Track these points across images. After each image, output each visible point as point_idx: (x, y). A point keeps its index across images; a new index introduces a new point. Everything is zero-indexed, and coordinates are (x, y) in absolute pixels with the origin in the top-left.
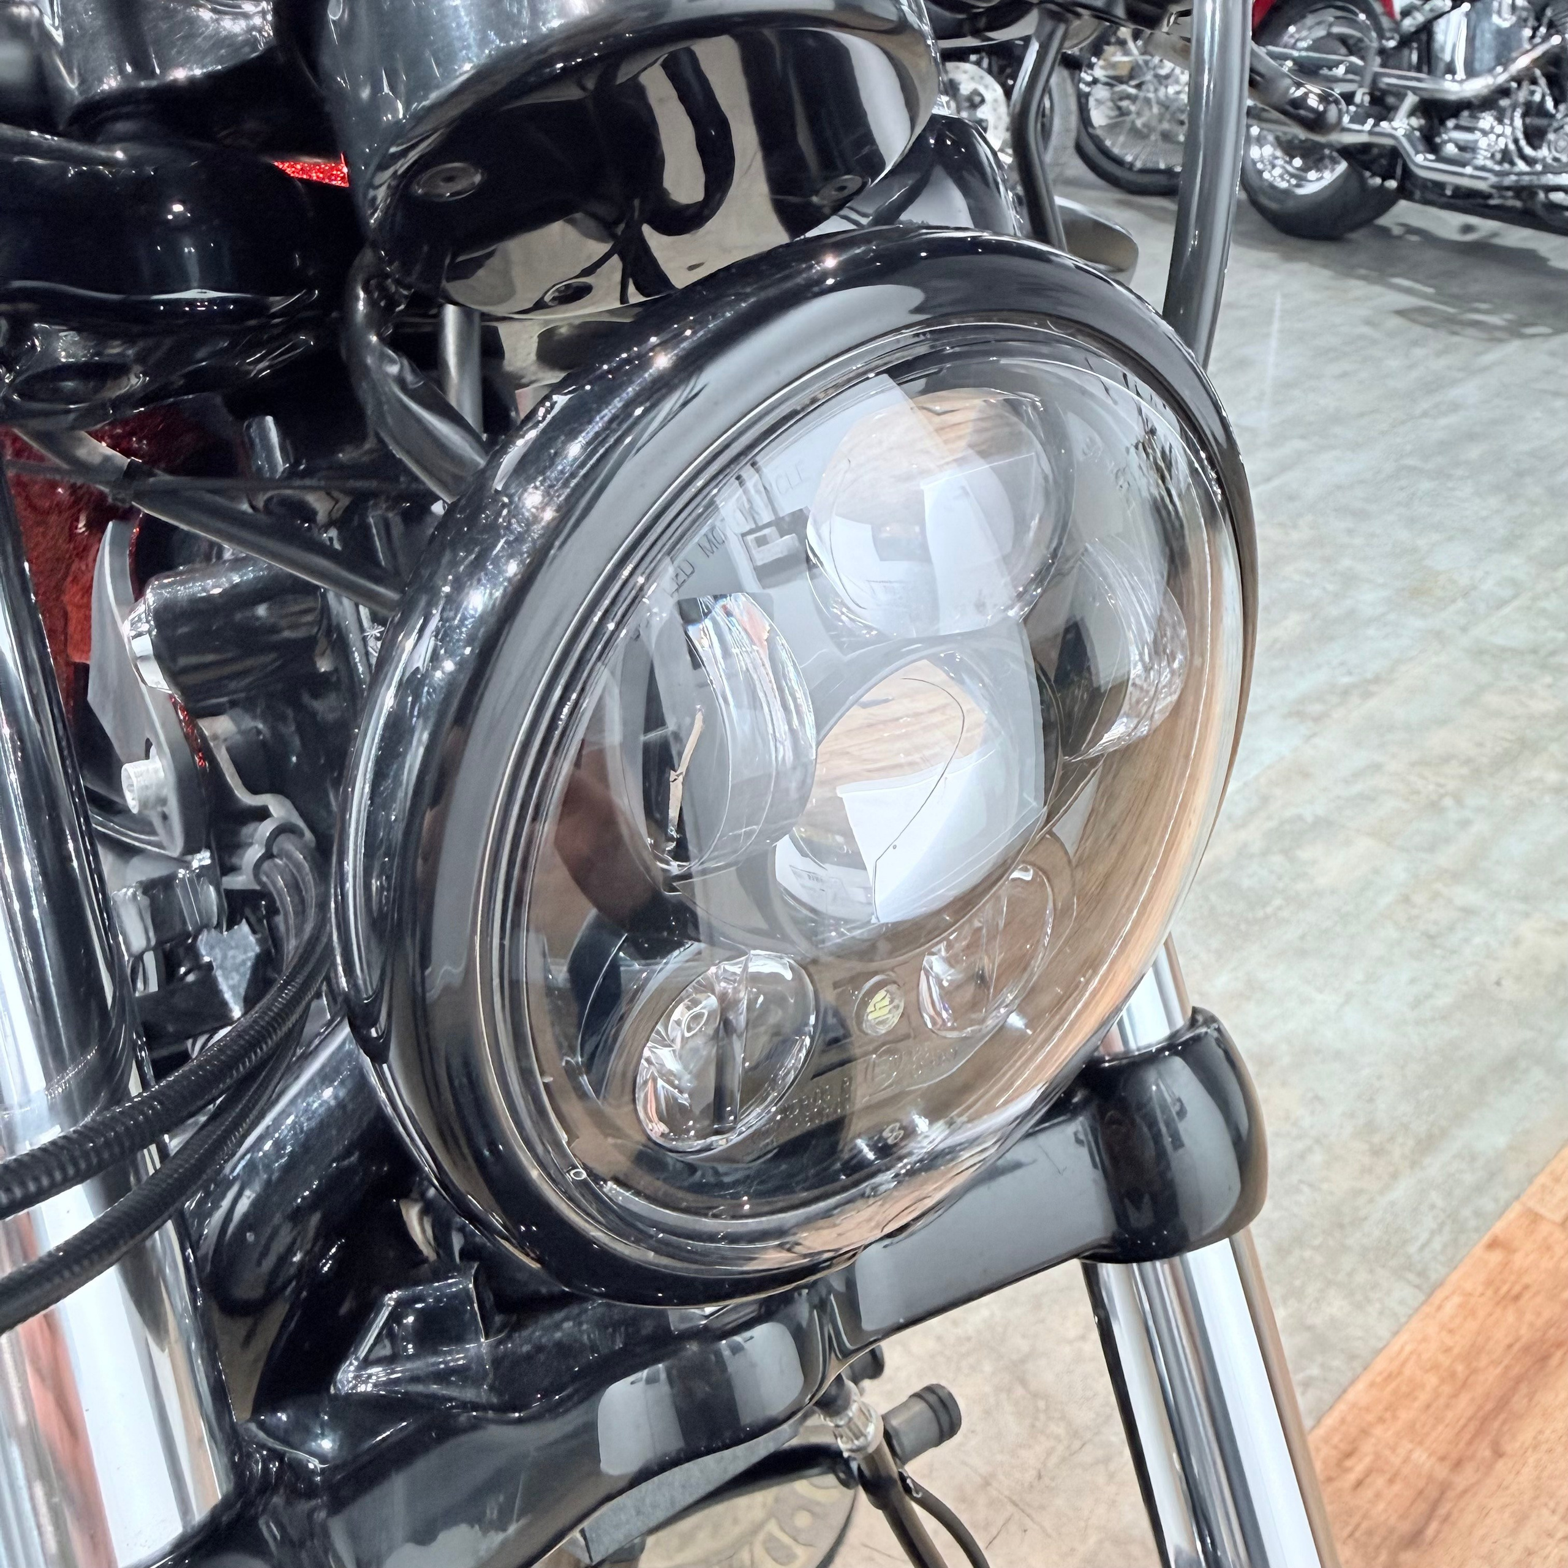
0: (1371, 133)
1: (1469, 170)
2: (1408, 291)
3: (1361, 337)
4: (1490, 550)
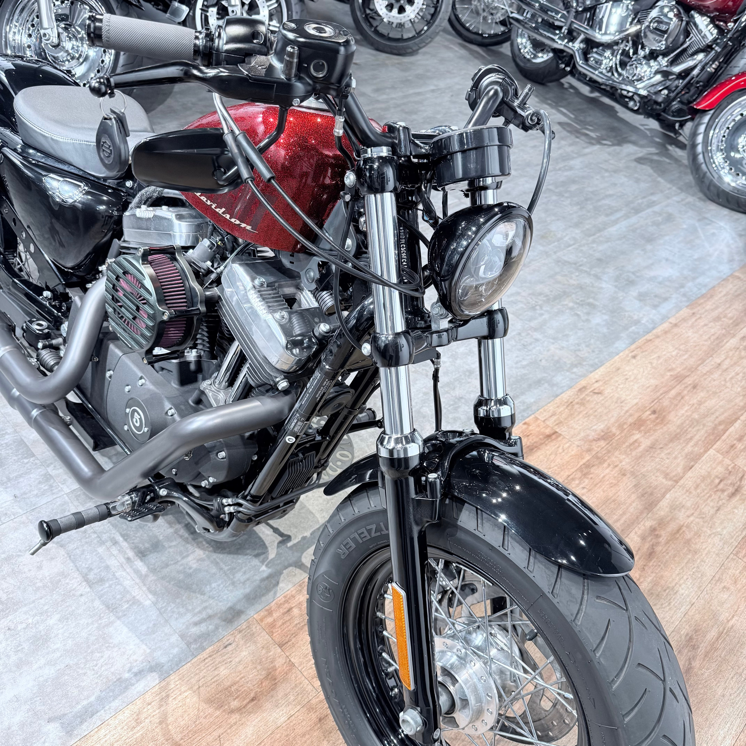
0: (565, 46)
1: (596, 72)
2: (564, 114)
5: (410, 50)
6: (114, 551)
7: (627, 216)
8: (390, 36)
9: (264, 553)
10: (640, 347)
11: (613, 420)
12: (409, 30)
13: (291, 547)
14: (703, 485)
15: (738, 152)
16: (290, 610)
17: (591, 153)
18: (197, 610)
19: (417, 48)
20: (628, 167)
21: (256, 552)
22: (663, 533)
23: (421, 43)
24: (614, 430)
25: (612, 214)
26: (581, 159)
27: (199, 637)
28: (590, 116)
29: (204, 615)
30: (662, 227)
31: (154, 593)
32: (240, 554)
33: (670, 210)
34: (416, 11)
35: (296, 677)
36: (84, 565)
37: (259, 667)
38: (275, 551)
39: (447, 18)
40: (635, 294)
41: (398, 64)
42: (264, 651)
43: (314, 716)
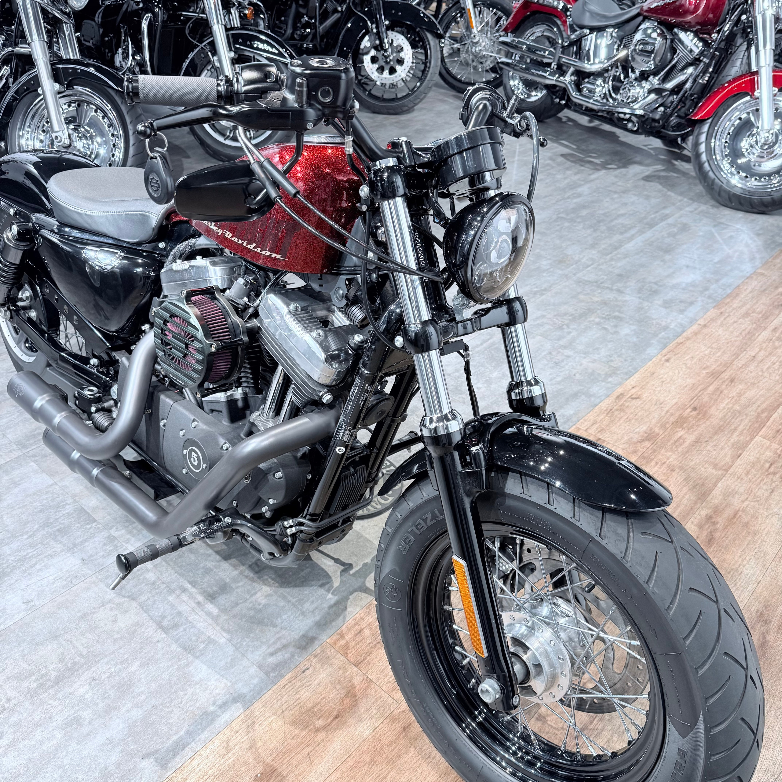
0: (556, 81)
1: (591, 101)
2: (566, 146)
3: (548, 165)
4: (586, 249)
5: (406, 108)
6: (184, 597)
7: (641, 232)
8: (385, 97)
9: (329, 583)
10: (672, 351)
11: (654, 421)
12: (401, 90)
13: (354, 575)
14: (753, 470)
15: (743, 155)
16: (361, 631)
17: (597, 179)
18: (271, 642)
19: (412, 105)
20: (636, 186)
21: (321, 582)
22: (719, 520)
23: (415, 100)
24: (657, 430)
25: (626, 231)
26: (588, 185)
27: (277, 666)
28: (591, 144)
29: (279, 645)
30: (678, 237)
31: (228, 631)
32: (305, 586)
33: (684, 220)
34: (407, 71)
35: (375, 692)
36: (157, 614)
37: (338, 687)
38: (339, 579)
39: (438, 72)
40: (660, 302)
41: (396, 122)
42: (341, 672)
43: (398, 727)
